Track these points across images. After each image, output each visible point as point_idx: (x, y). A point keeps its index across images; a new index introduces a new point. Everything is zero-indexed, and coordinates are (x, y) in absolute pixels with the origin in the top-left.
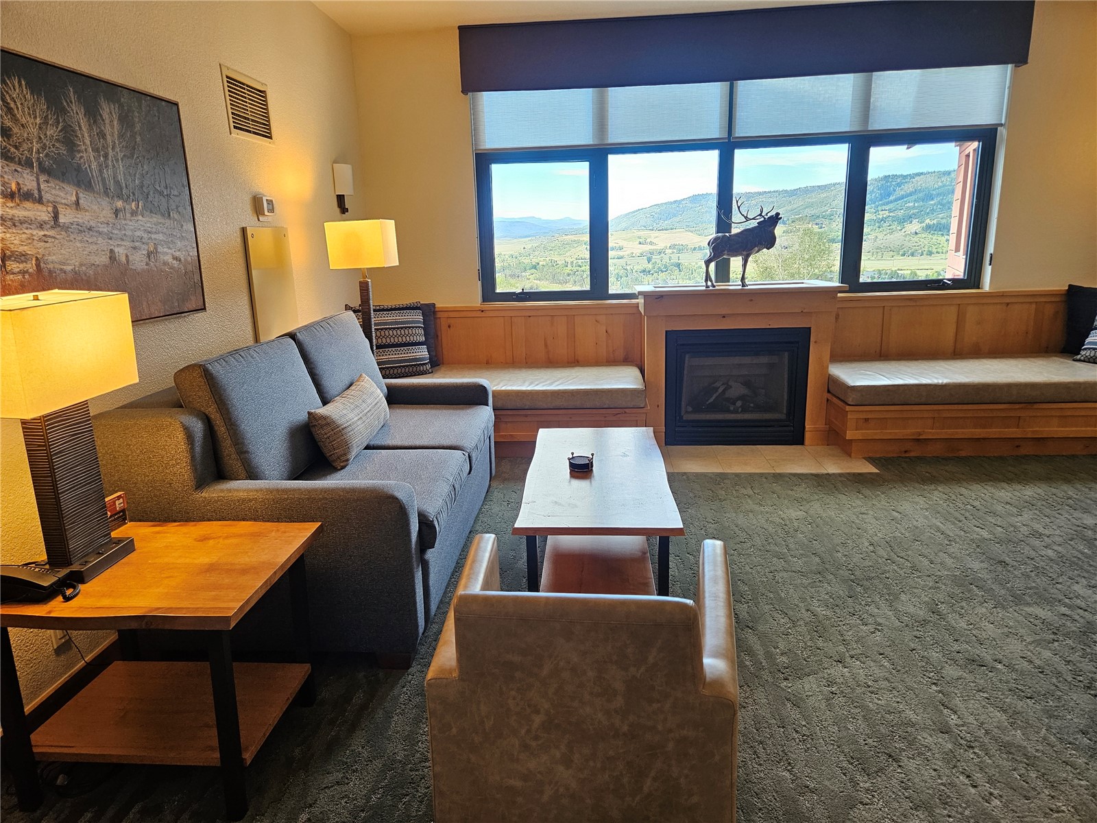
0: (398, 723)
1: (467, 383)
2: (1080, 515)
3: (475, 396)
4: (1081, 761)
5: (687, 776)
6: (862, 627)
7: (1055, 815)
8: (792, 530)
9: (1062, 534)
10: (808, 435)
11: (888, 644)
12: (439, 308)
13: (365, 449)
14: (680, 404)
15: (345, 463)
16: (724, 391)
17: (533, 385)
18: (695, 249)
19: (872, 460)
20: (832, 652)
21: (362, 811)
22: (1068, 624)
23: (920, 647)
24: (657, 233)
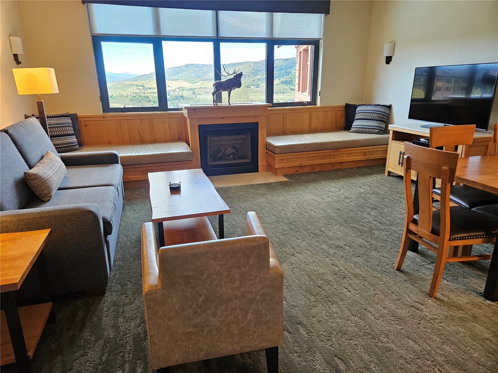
0: (107, 321)
1: (106, 153)
2: (359, 189)
3: (111, 160)
4: (379, 275)
5: (265, 309)
6: (298, 241)
7: (377, 296)
8: (262, 207)
9: (355, 196)
10: (260, 168)
11: (308, 245)
12: (79, 116)
13: (57, 190)
14: (207, 158)
15: (50, 198)
16: (224, 152)
17: (137, 153)
18: (189, 89)
19: (285, 176)
20: (289, 252)
21: (99, 365)
22: (364, 228)
23: (319, 245)
24: (171, 82)
